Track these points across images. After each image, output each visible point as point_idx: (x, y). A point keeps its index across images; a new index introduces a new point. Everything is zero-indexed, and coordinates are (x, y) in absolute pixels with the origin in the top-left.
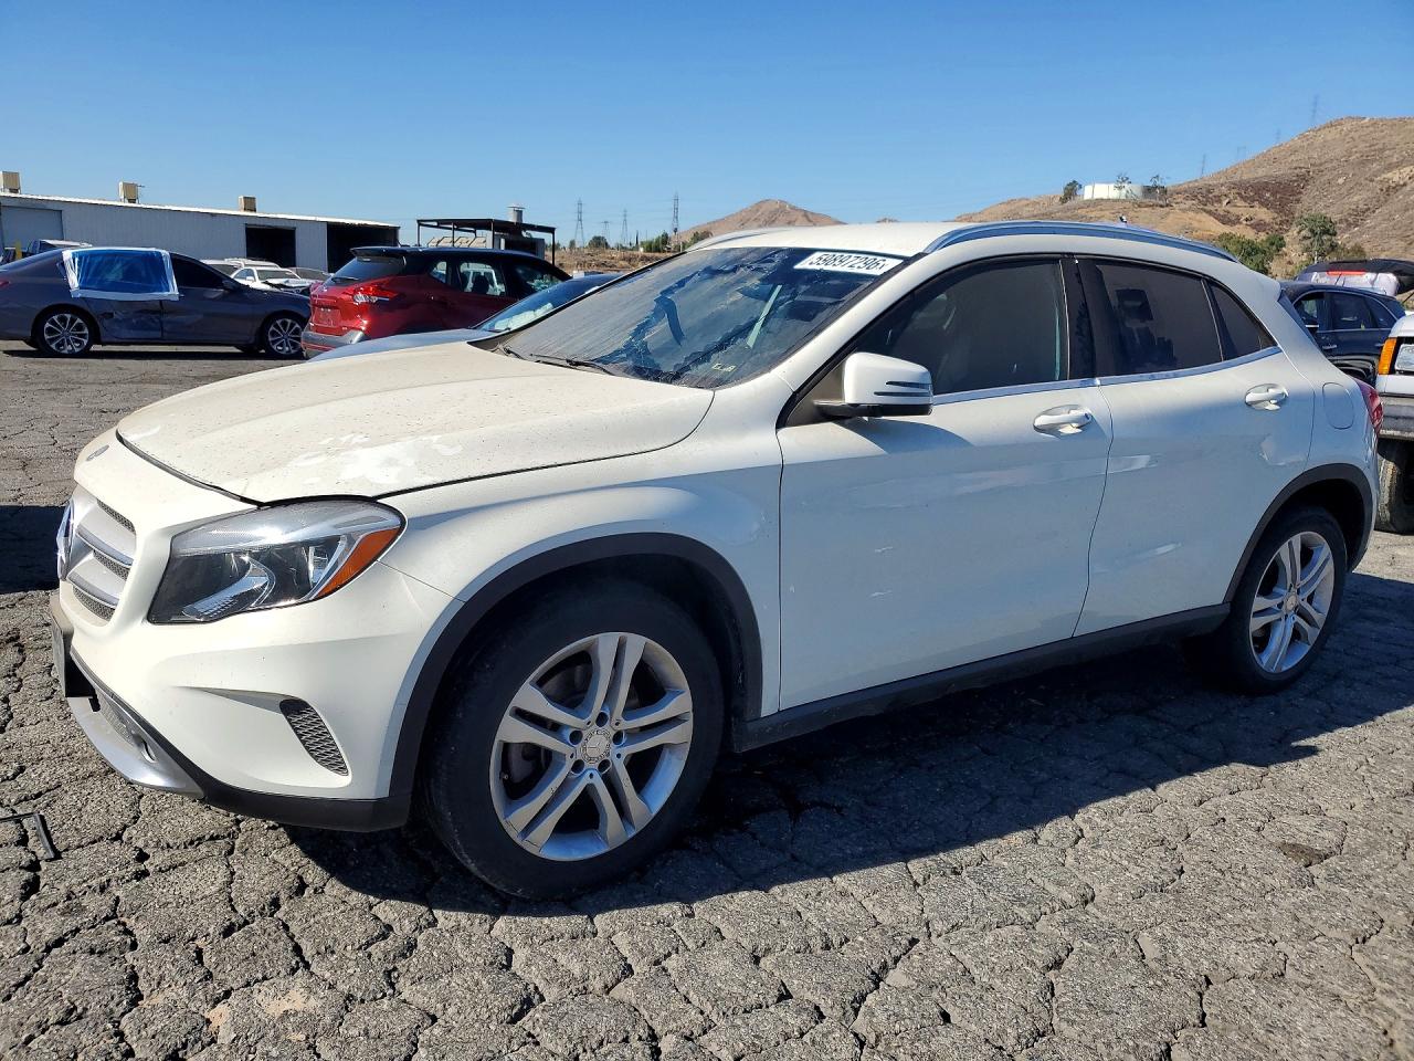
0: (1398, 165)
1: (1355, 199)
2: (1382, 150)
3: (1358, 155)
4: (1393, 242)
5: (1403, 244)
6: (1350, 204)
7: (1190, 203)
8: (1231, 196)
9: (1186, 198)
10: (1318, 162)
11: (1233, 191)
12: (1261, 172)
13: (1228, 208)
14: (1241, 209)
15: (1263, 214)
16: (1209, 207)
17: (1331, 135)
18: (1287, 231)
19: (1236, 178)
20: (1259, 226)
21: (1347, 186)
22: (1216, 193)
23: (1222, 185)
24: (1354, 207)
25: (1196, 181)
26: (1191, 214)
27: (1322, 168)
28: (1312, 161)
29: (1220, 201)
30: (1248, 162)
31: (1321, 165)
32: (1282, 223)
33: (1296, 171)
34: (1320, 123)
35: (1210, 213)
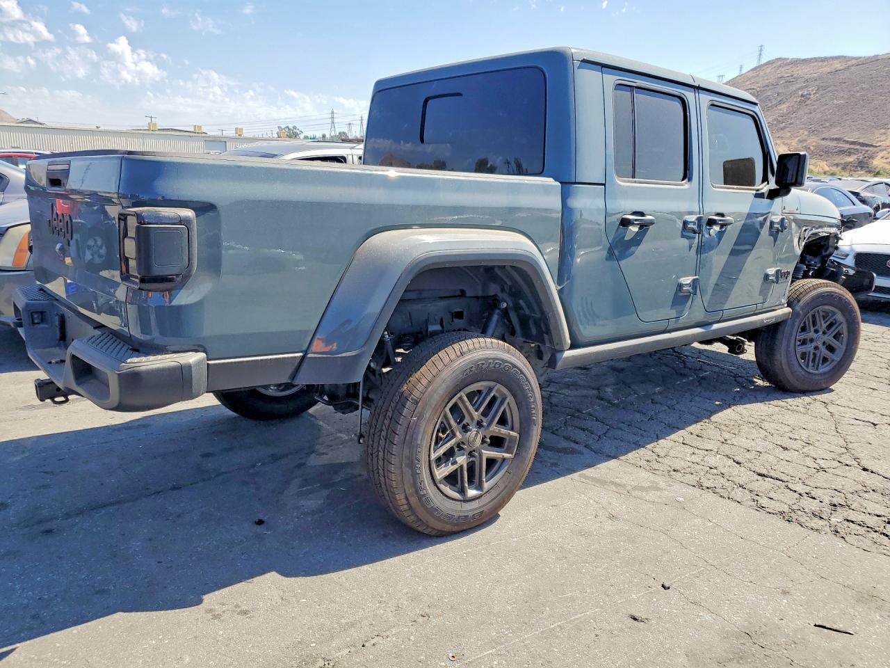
0: (806, 87)
1: (783, 106)
2: (797, 79)
4: (801, 131)
5: (806, 133)
28: (759, 85)
31: (764, 87)
34: (764, 61)
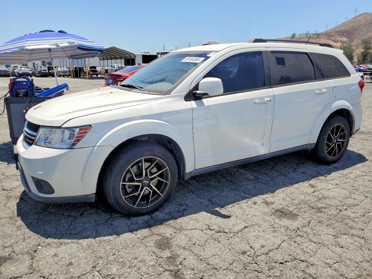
3: (369, 23)
6: (367, 36)
7: (325, 37)
8: (336, 35)
9: (324, 36)
10: (358, 25)
11: (336, 34)
12: (343, 28)
13: (335, 38)
14: (339, 38)
15: (345, 39)
16: (330, 38)
17: (361, 18)
18: (351, 43)
19: (336, 30)
20: (343, 42)
21: (366, 31)
22: (332, 34)
23: (333, 32)
24: (368, 36)
25: (325, 31)
26: (326, 40)
27: (359, 27)
29: (333, 36)
30: (339, 25)
32: (350, 41)
33: (353, 28)
35: (330, 40)
